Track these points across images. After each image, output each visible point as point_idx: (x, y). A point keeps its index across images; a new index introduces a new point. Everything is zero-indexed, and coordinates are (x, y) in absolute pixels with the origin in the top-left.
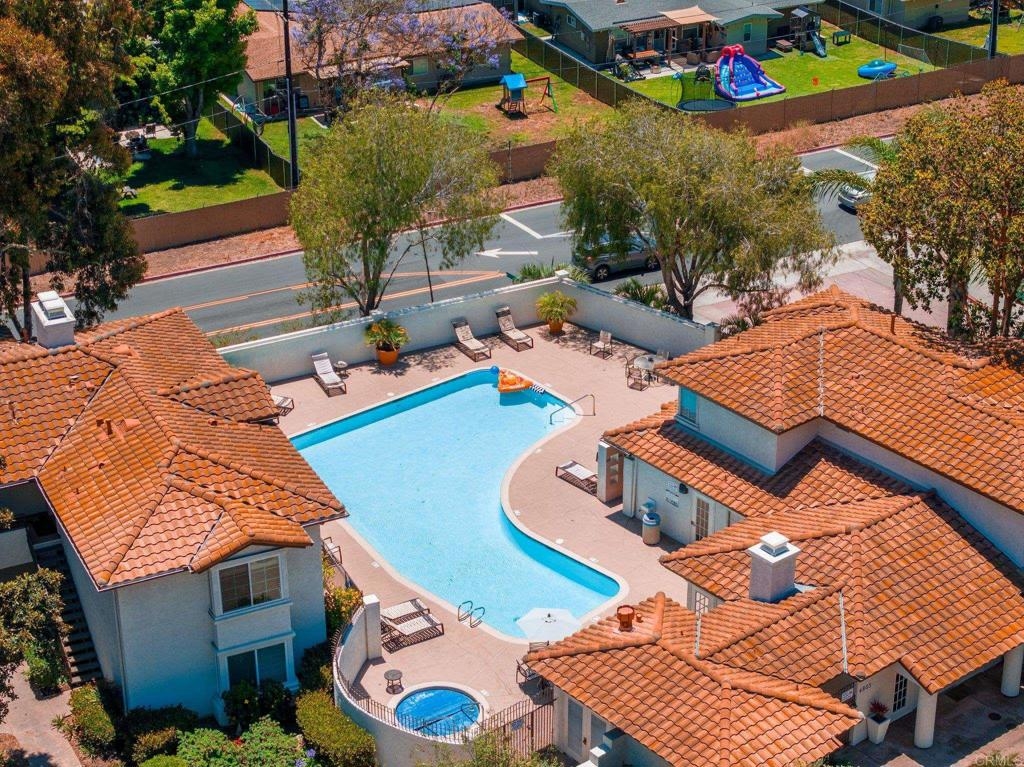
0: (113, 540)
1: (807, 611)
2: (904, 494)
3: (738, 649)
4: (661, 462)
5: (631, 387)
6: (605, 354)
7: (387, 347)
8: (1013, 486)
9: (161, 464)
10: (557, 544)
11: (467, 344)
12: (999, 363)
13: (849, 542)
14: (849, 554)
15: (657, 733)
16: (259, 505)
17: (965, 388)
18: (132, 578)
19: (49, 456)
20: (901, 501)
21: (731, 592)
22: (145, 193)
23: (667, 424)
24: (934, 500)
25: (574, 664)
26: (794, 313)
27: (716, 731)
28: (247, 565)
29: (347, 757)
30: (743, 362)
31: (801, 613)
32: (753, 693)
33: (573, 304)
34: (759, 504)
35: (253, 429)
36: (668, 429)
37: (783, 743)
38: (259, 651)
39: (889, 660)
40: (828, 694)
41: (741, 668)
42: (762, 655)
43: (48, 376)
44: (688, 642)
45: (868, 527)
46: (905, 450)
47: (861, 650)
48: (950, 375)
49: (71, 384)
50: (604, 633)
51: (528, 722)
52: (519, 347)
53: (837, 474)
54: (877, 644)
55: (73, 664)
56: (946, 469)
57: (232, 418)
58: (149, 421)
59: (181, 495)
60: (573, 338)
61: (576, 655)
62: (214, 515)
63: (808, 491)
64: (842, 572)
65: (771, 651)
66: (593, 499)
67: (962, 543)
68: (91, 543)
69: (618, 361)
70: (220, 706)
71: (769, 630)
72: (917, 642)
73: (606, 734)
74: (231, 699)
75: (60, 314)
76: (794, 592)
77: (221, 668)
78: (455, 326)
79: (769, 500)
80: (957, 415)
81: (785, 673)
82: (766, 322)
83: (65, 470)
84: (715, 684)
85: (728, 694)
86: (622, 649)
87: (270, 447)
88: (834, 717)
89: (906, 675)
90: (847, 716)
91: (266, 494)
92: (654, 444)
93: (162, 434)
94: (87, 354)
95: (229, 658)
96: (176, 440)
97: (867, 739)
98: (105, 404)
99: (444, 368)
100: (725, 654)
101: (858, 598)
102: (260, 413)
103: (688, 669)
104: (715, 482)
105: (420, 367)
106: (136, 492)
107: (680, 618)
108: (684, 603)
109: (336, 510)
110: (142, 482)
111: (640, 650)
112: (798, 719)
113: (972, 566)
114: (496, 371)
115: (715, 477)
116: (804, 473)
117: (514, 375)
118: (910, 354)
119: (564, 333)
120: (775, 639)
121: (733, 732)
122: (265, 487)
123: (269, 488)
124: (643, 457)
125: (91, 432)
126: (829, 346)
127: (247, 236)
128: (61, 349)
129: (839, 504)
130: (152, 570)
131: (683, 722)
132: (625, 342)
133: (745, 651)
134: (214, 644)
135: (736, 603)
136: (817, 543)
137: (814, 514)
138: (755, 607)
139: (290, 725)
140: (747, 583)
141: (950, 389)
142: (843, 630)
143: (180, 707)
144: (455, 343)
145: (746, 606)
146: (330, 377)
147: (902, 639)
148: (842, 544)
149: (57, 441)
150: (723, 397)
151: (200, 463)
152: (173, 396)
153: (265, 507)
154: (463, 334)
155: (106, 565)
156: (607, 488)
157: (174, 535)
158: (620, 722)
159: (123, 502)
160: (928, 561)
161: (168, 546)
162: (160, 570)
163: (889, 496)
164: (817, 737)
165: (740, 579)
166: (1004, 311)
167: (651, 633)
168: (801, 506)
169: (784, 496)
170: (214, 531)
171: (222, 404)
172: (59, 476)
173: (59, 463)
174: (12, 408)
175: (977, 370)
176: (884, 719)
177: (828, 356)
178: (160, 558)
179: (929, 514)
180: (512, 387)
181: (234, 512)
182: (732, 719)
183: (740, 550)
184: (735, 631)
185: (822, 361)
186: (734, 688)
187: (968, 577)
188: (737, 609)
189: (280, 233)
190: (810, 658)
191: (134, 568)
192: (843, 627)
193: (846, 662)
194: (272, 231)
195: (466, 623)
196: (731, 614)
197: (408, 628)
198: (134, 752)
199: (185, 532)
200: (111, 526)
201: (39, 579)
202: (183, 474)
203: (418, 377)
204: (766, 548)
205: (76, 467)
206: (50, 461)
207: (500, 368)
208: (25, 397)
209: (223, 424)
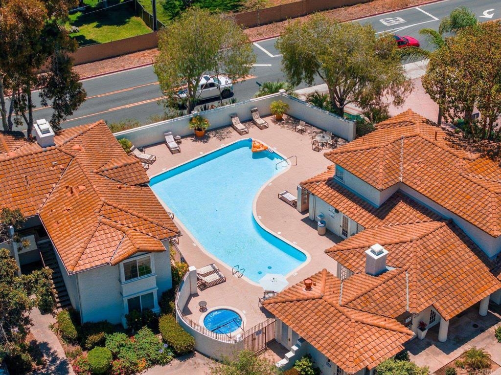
0: (75, 249)
1: (391, 281)
2: (438, 220)
3: (359, 301)
4: (327, 199)
5: (314, 150)
6: (302, 131)
7: (200, 130)
8: (488, 222)
9: (96, 211)
10: (278, 235)
11: (237, 126)
12: (485, 157)
13: (412, 246)
14: (411, 252)
15: (321, 342)
16: (141, 231)
17: (468, 170)
18: (84, 269)
19: (44, 203)
20: (437, 224)
21: (357, 269)
22: (83, 29)
23: (330, 179)
24: (452, 224)
25: (285, 306)
26: (390, 125)
27: (348, 343)
28: (136, 260)
29: (182, 348)
30: (365, 153)
31: (388, 282)
32: (365, 324)
33: (287, 106)
34: (371, 222)
35: (138, 189)
36: (330, 182)
37: (378, 348)
38: (141, 296)
39: (428, 305)
40: (399, 323)
41: (360, 310)
42: (370, 304)
43: (43, 162)
44: (336, 297)
45: (421, 239)
46: (439, 201)
47: (415, 301)
48: (461, 164)
49: (53, 167)
50: (299, 291)
51: (264, 331)
52: (261, 128)
53: (408, 209)
54: (423, 297)
55: (57, 298)
56: (457, 212)
57: (128, 184)
58: (90, 188)
59: (105, 227)
60: (287, 123)
61: (285, 302)
62: (121, 237)
63: (394, 217)
64: (408, 261)
65: (374, 301)
66: (295, 211)
67: (464, 246)
68: (65, 250)
69: (308, 136)
70: (124, 321)
71: (373, 291)
72: (441, 295)
73: (298, 340)
74: (129, 318)
75: (47, 131)
76: (385, 271)
77: (125, 304)
78: (232, 118)
79: (376, 220)
80: (464, 184)
81: (380, 312)
82: (377, 129)
83: (52, 211)
84: (348, 319)
85: (353, 325)
86: (306, 300)
87: (146, 199)
88: (401, 335)
89: (435, 311)
90: (407, 334)
91: (144, 225)
92: (323, 190)
93: (96, 194)
94: (61, 151)
95: (128, 300)
96: (103, 199)
97: (417, 337)
98: (69, 177)
99: (226, 139)
100: (353, 303)
101: (415, 275)
102: (141, 181)
103: (336, 311)
104: (351, 210)
105: (215, 138)
106: (85, 225)
107: (333, 283)
108: (335, 275)
109: (177, 233)
110: (87, 220)
111: (314, 301)
112: (385, 336)
113: (467, 257)
114: (251, 141)
115: (351, 207)
116: (392, 208)
117: (259, 143)
118: (443, 152)
119: (283, 120)
120: (376, 295)
121: (355, 343)
122: (143, 221)
123: (145, 222)
124: (318, 196)
125: (63, 191)
126: (406, 146)
127: (132, 55)
128: (48, 148)
129: (408, 224)
130: (93, 265)
131: (333, 337)
132: (312, 125)
133: (362, 302)
134: (121, 294)
135: (359, 275)
136: (397, 246)
137: (396, 229)
138: (367, 277)
139: (156, 330)
140: (364, 265)
141: (461, 171)
142: (407, 290)
143: (106, 321)
144: (231, 125)
145: (363, 276)
146: (173, 144)
147: (434, 294)
148: (408, 247)
149: (48, 195)
150: (356, 171)
151: (114, 210)
152: (100, 173)
153: (144, 231)
154: (235, 121)
155: (72, 262)
156: (302, 205)
157: (103, 247)
158: (305, 336)
159: (79, 230)
160: (448, 255)
161: (100, 252)
162: (97, 264)
163: (431, 221)
164: (393, 344)
165: (361, 262)
166: (489, 124)
167: (320, 292)
168: (391, 224)
169: (382, 219)
170: (121, 245)
171: (123, 177)
172: (49, 214)
173: (49, 207)
174: (26, 179)
175: (474, 160)
176: (425, 329)
177: (405, 151)
178: (96, 258)
179: (449, 231)
180: (258, 150)
181: (130, 236)
182: (355, 337)
183: (361, 248)
184: (358, 291)
185: (402, 153)
186: (356, 322)
187: (466, 263)
188: (359, 278)
189: (148, 53)
190: (391, 304)
191: (85, 264)
192: (407, 289)
193: (408, 306)
194: (144, 52)
195: (236, 276)
196: (356, 281)
197: (209, 279)
198: (86, 343)
199: (108, 245)
200: (74, 241)
201: (42, 273)
202: (106, 216)
203: (214, 143)
204: (373, 252)
205: (57, 210)
206: (45, 205)
207: (253, 139)
208: (32, 173)
209: (124, 187)
